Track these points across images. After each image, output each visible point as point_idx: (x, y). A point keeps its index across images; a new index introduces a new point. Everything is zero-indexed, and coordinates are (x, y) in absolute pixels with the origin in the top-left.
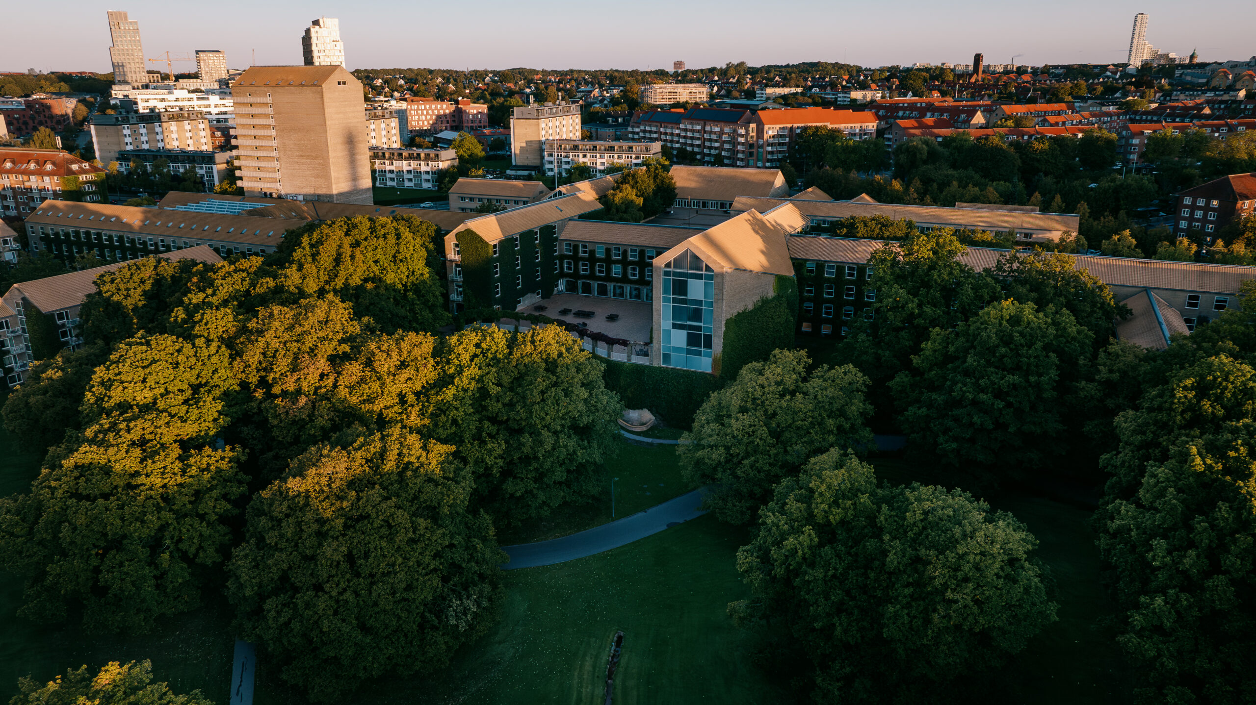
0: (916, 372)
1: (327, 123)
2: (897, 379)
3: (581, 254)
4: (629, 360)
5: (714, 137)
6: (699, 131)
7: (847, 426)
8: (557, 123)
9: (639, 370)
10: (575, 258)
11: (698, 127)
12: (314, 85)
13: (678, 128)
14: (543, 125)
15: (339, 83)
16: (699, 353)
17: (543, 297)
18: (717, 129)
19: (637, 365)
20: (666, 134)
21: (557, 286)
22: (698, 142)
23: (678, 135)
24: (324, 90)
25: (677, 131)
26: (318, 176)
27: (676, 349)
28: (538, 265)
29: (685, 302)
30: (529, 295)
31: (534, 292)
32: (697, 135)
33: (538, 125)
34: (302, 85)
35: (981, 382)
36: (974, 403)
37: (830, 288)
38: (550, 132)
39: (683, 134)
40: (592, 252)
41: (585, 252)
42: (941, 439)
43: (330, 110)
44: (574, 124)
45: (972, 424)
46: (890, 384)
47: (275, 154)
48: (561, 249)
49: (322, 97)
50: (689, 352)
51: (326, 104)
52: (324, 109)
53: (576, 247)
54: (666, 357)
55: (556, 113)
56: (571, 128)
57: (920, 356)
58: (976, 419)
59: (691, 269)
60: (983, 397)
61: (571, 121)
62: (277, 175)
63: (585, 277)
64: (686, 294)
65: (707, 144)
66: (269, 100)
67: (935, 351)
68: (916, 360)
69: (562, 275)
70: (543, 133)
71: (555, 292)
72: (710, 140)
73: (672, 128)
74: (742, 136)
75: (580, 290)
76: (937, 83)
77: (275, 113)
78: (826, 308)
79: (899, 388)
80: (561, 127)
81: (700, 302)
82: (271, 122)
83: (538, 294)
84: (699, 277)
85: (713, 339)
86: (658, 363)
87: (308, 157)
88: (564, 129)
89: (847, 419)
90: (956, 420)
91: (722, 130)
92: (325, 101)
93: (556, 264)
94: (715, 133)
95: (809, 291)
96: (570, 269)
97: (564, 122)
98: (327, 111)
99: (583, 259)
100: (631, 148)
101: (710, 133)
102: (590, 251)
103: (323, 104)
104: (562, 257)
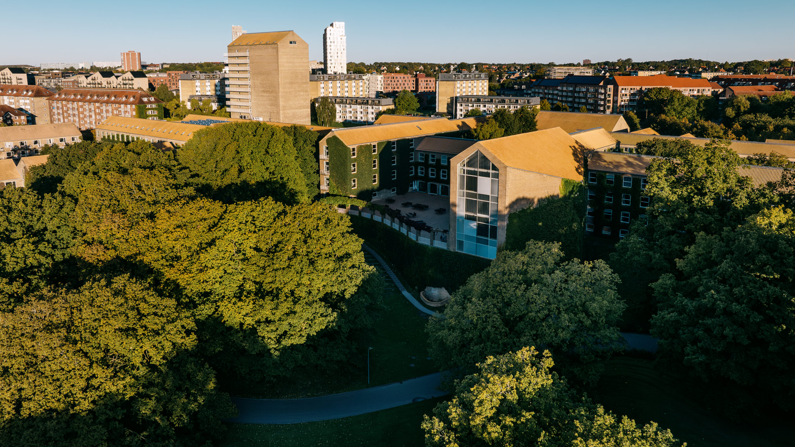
0: (679, 275)
1: (280, 68)
2: (660, 281)
3: (430, 162)
4: (432, 244)
5: (581, 95)
6: (571, 91)
7: (588, 322)
8: (470, 85)
9: (439, 252)
10: (426, 165)
11: (571, 89)
12: (274, 44)
13: (558, 90)
14: (458, 85)
15: (291, 43)
16: (486, 242)
17: (397, 193)
18: (584, 90)
19: (438, 249)
20: (549, 94)
21: (412, 186)
22: (570, 99)
23: (557, 95)
24: (279, 46)
25: (556, 92)
26: (272, 105)
27: (468, 238)
28: (394, 168)
29: (475, 196)
30: (384, 190)
31: (389, 189)
32: (570, 94)
33: (454, 85)
34: (267, 44)
35: (736, 290)
36: (727, 312)
37: (627, 197)
38: (464, 90)
39: (560, 94)
40: (438, 161)
41: (433, 160)
42: (688, 349)
43: (283, 60)
44: (483, 86)
45: (724, 337)
46: (653, 285)
47: (248, 90)
48: (416, 157)
49: (277, 52)
50: (478, 241)
51: (279, 56)
52: (278, 59)
53: (427, 157)
54: (461, 244)
55: (470, 77)
56: (480, 89)
57: (684, 259)
58: (727, 331)
59: (481, 168)
60: (735, 307)
61: (481, 84)
62: (249, 104)
63: (432, 180)
64: (476, 190)
65: (577, 100)
66: (247, 54)
67: (699, 255)
68: (680, 263)
69: (416, 178)
70: (458, 90)
71: (410, 191)
72: (580, 98)
73: (553, 90)
74: (602, 94)
75: (429, 190)
76: (776, 68)
77: (251, 63)
78: (624, 215)
79: (662, 291)
80: (472, 87)
81: (487, 197)
82: (247, 68)
83: (394, 190)
84: (487, 175)
85: (498, 230)
86: (454, 248)
87: (267, 92)
88: (475, 89)
89: (588, 315)
90: (708, 330)
91: (588, 90)
92: (280, 53)
93: (412, 169)
94: (583, 92)
95: (609, 200)
96: (422, 173)
97: (475, 85)
98: (279, 60)
99: (432, 166)
100: (517, 101)
101: (579, 92)
102: (437, 160)
103: (277, 56)
104: (417, 164)
